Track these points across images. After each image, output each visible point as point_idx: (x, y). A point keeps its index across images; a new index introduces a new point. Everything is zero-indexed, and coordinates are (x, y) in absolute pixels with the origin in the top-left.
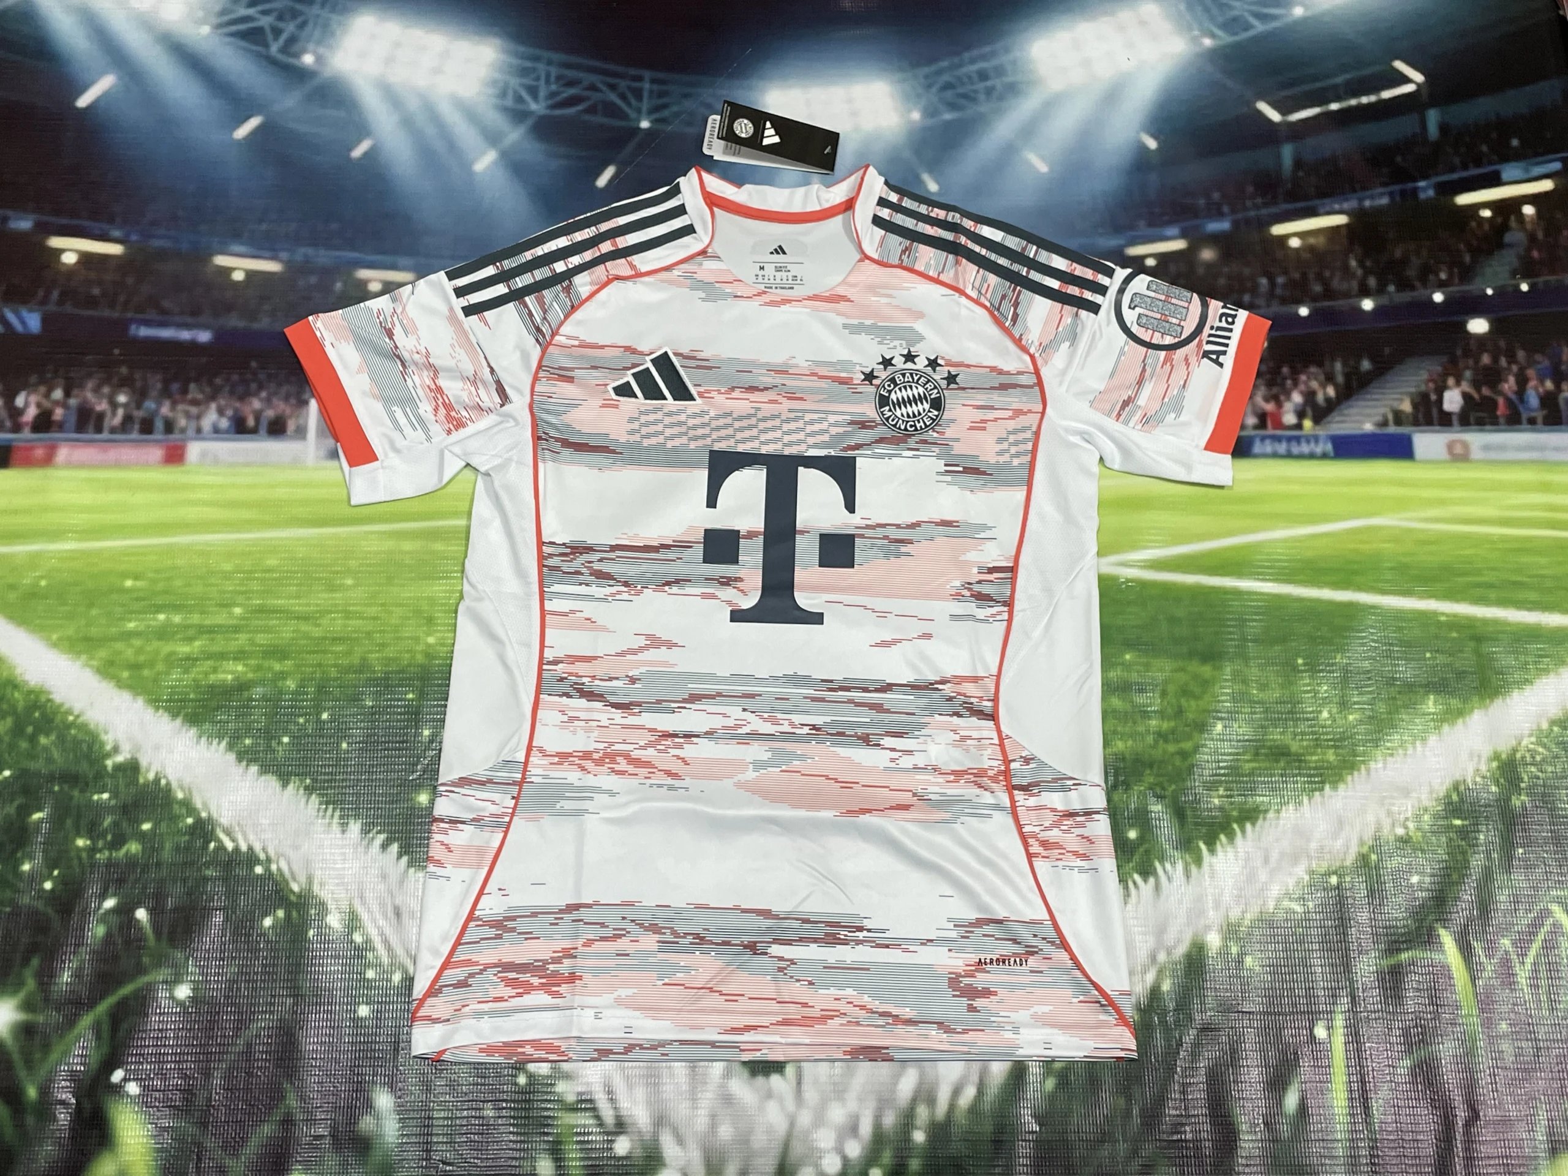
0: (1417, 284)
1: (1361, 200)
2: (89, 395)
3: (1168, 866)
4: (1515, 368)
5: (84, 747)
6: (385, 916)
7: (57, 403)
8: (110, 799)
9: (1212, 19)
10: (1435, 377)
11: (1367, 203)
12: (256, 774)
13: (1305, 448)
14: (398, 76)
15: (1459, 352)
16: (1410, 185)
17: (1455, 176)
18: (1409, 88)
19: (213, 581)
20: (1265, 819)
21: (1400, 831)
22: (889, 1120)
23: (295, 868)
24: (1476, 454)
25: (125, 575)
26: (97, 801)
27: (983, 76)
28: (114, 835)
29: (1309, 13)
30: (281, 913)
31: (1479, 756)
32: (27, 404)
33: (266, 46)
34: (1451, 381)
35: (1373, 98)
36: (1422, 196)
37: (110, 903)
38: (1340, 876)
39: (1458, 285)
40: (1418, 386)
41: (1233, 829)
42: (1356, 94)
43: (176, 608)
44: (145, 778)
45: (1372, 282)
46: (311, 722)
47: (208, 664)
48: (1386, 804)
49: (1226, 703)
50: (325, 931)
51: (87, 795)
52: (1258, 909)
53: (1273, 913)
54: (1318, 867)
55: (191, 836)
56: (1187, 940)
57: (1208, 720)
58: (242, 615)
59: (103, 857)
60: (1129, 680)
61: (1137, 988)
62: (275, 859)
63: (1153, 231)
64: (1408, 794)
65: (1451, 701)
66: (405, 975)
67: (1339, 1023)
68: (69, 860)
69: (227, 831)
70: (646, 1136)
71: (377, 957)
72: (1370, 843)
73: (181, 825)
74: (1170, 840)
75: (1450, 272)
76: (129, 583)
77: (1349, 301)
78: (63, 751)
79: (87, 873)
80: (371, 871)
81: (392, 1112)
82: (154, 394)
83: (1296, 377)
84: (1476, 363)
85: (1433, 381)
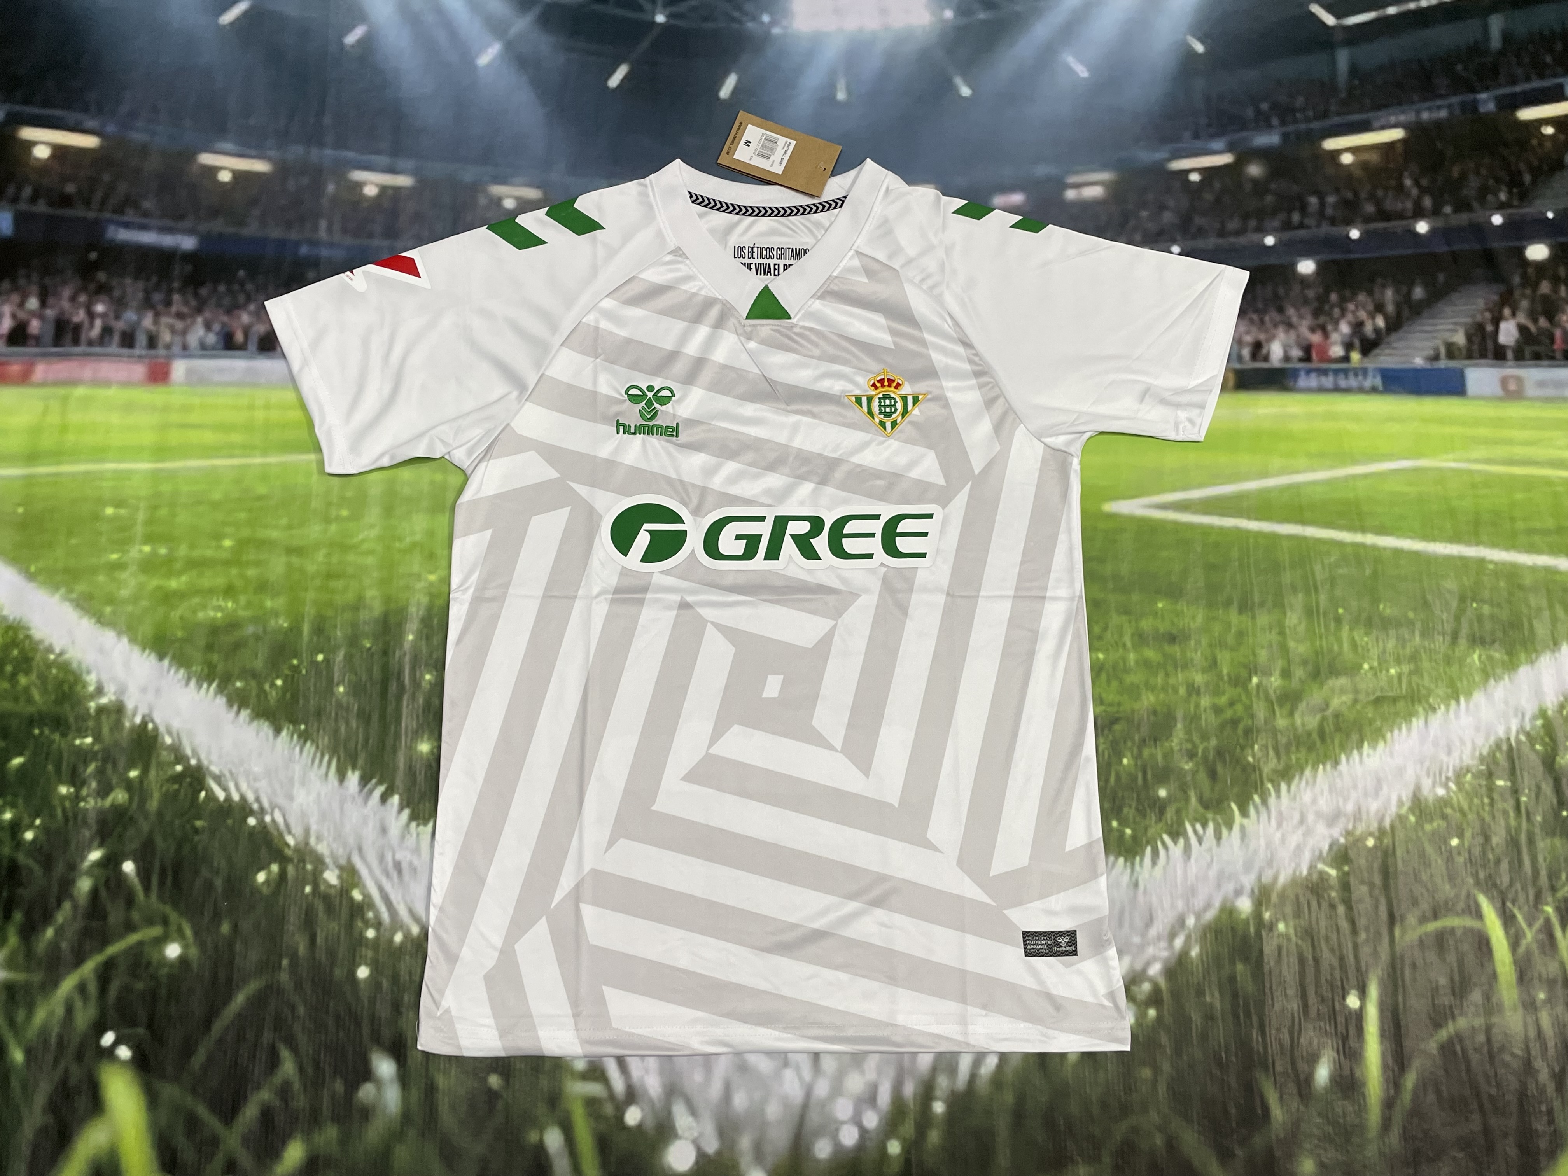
0: (1475, 204)
1: (1418, 112)
2: (66, 304)
3: (1198, 827)
5: (65, 687)
6: (388, 875)
7: (33, 314)
8: (93, 744)
10: (1491, 305)
11: (1425, 116)
12: (248, 719)
13: (1353, 383)
15: (1517, 280)
16: (1469, 97)
17: (1519, 88)
19: (201, 509)
20: (1301, 779)
21: (1441, 792)
22: (909, 1090)
23: (291, 821)
24: (1531, 390)
25: (105, 503)
26: (80, 746)
28: (99, 783)
30: (275, 868)
31: (1523, 715)
34: (1507, 311)
35: (1433, 2)
36: (1482, 109)
37: (95, 855)
38: (1377, 838)
39: (1518, 206)
40: (1473, 316)
41: (1269, 790)
43: (162, 539)
44: (132, 721)
45: (1427, 202)
46: (305, 664)
47: (196, 600)
48: (1427, 764)
49: (1263, 655)
50: (322, 887)
51: (69, 738)
52: (1291, 872)
53: (1306, 879)
54: (1354, 827)
55: (181, 784)
56: (1217, 904)
57: (1244, 673)
58: (232, 548)
59: (88, 806)
60: (1162, 630)
61: (1165, 954)
62: (269, 811)
63: (1198, 144)
64: (1449, 753)
65: (1497, 655)
66: (407, 935)
67: (1373, 991)
68: (52, 809)
69: (218, 779)
70: (658, 1105)
71: (377, 916)
72: (1408, 804)
73: (170, 773)
74: (1201, 800)
75: (1510, 193)
76: (109, 511)
77: (1404, 223)
78: (44, 691)
79: (71, 823)
80: (371, 825)
81: (395, 1079)
82: (134, 304)
83: (1344, 305)
84: (1534, 291)
85: (1489, 310)
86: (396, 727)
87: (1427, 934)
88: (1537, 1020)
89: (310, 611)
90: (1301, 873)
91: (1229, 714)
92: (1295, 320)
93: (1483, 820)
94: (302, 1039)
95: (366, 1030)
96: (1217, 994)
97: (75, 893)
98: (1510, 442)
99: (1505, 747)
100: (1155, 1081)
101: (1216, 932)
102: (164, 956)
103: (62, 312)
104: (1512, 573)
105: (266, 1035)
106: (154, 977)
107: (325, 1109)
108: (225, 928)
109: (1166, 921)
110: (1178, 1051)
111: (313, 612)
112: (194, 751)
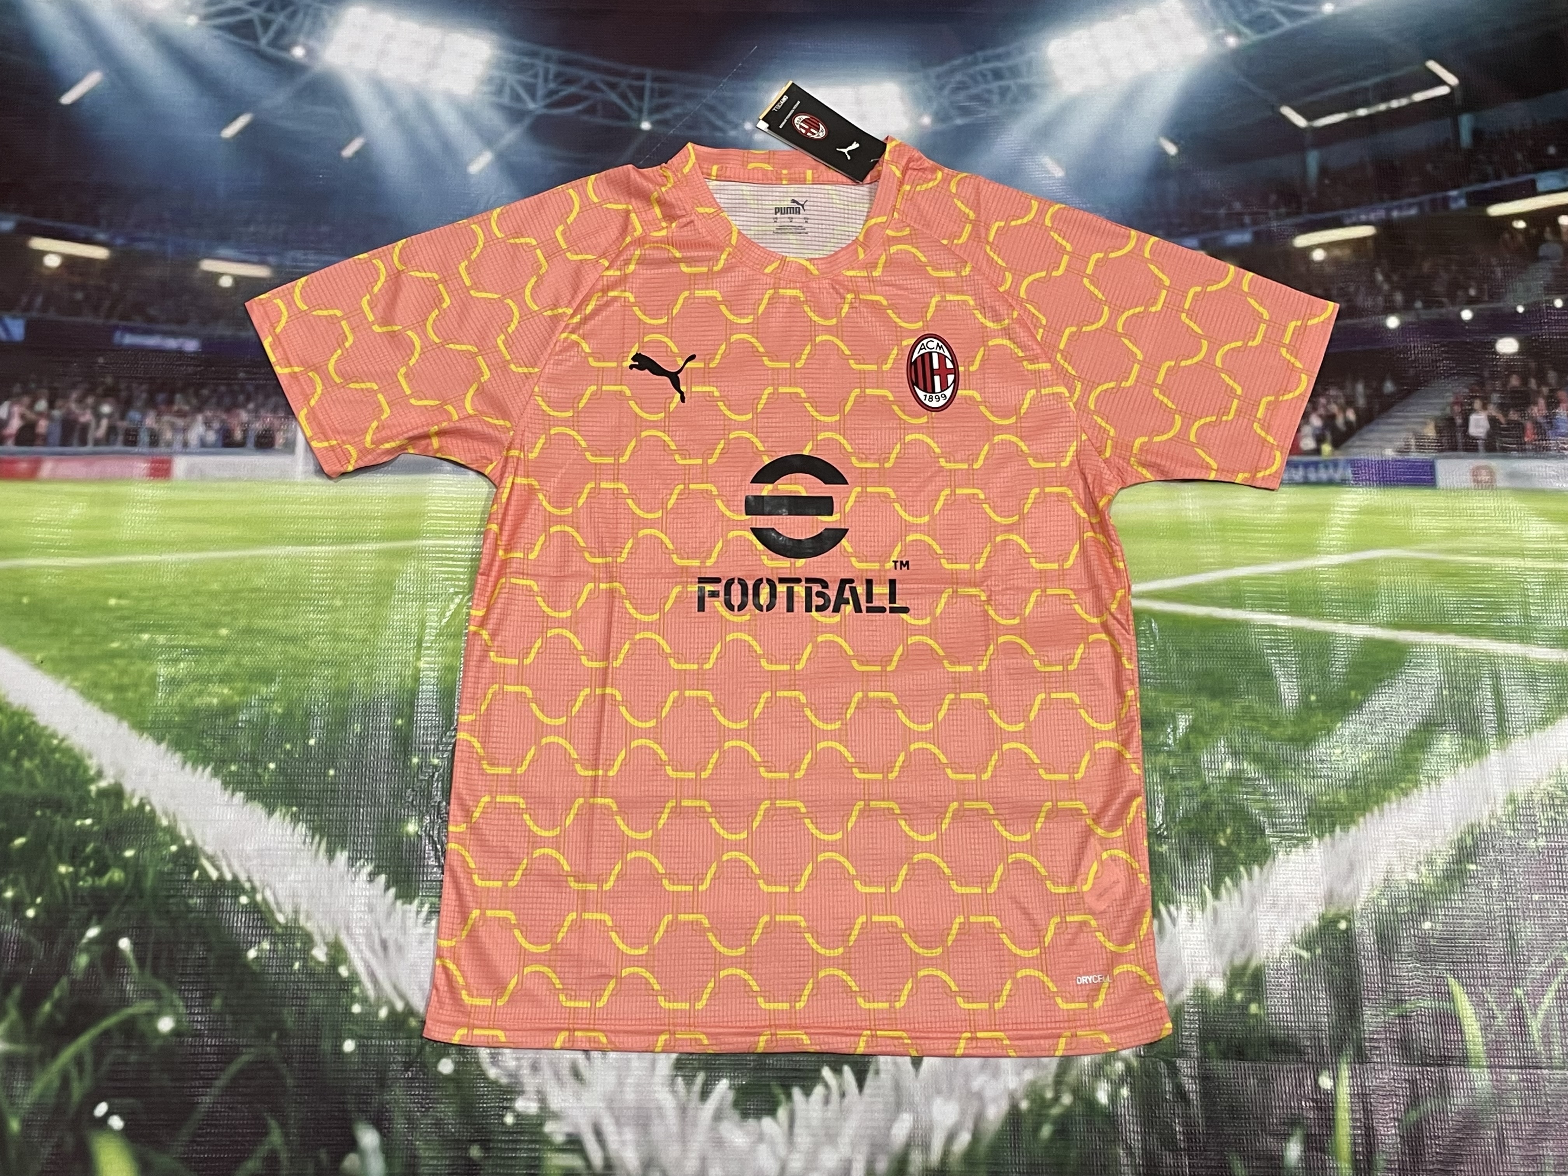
0: (1445, 300)
1: (1389, 210)
2: (73, 406)
3: (1172, 908)
4: (1545, 390)
5: (68, 771)
6: (373, 951)
7: (40, 414)
8: (92, 825)
9: (1238, 17)
11: (1395, 214)
12: (242, 801)
13: (1323, 475)
14: (390, 72)
15: (1486, 373)
16: (1440, 195)
17: (1487, 186)
18: (1443, 91)
19: (199, 600)
20: (1274, 861)
21: (1412, 876)
22: (882, 1166)
23: (281, 900)
24: (1501, 483)
25: (109, 594)
26: (80, 827)
27: (998, 75)
28: (96, 863)
29: (1339, 10)
30: (265, 944)
31: (1495, 799)
32: (10, 415)
33: (256, 39)
34: (1477, 404)
35: (1404, 102)
36: (1454, 206)
37: (93, 932)
38: (1349, 921)
39: (1488, 302)
41: (1239, 871)
42: (1386, 99)
43: (161, 628)
44: (130, 804)
45: (1399, 297)
46: (298, 748)
47: (195, 686)
48: (1399, 848)
50: (311, 964)
51: (70, 820)
52: (1264, 954)
53: (1278, 959)
54: (1327, 910)
55: (175, 864)
56: (1190, 985)
58: (228, 636)
59: (85, 885)
62: (261, 889)
64: (1421, 837)
66: (392, 1012)
67: (1345, 1073)
68: (52, 888)
69: (211, 859)
71: (363, 991)
72: (1380, 888)
73: (165, 853)
74: (1174, 882)
75: (1480, 289)
76: (112, 602)
77: (1374, 318)
78: (47, 775)
79: (71, 900)
80: (359, 902)
81: (378, 1151)
82: (139, 404)
83: (1315, 399)
84: (1504, 385)
85: (1462, 404)
90: (1274, 953)
91: (1203, 797)
94: (290, 1112)
97: (73, 969)
99: (1476, 831)
102: (156, 1031)
103: (69, 412)
104: (1483, 659)
106: (148, 1049)
108: (217, 1002)
112: (189, 831)
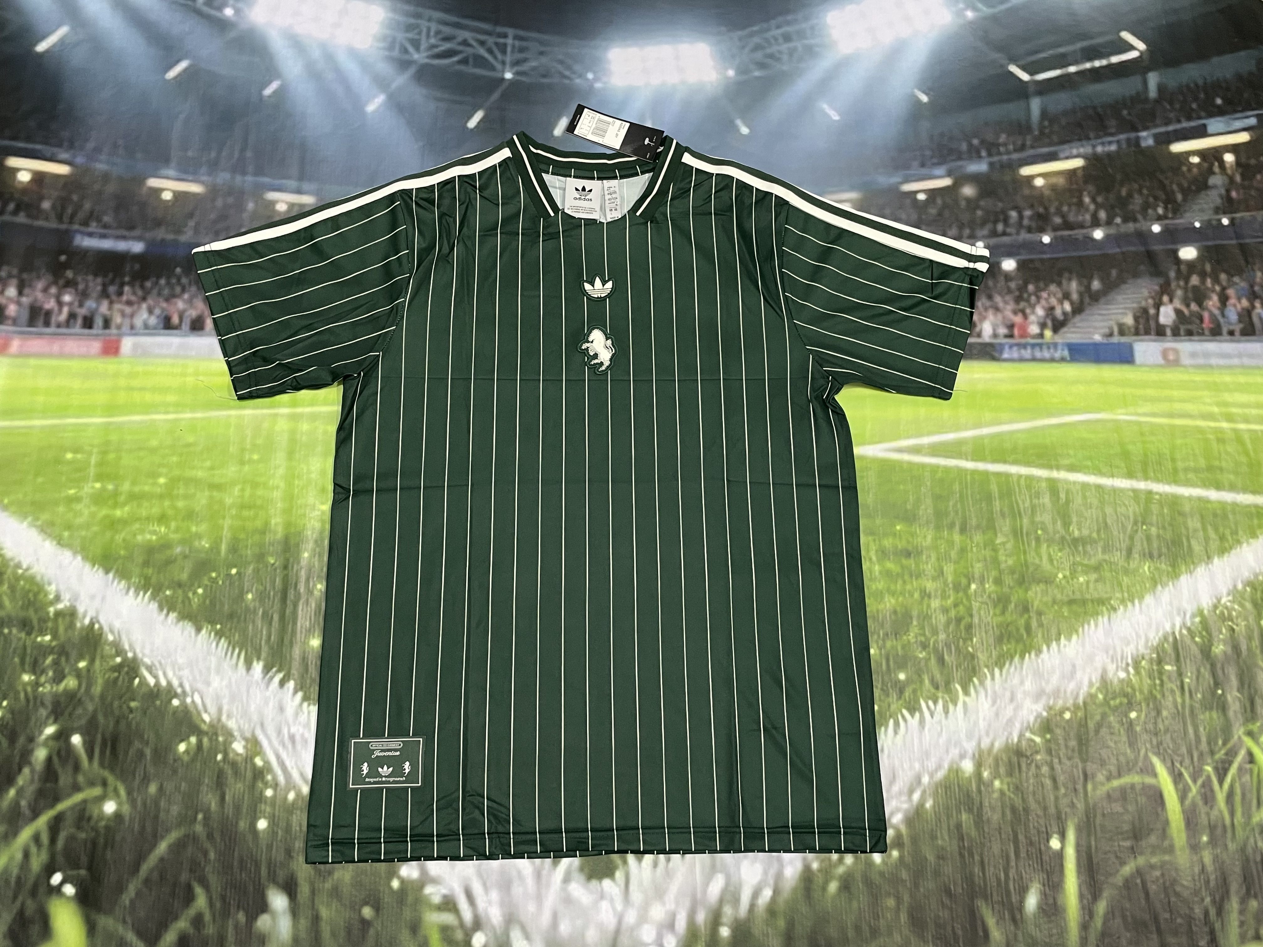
0: (1139, 217)
1: (1094, 147)
2: (39, 295)
3: (931, 703)
4: (1218, 288)
5: (31, 596)
6: (284, 745)
8: (51, 641)
10: (1153, 294)
11: (1099, 149)
12: (175, 620)
13: (1047, 354)
15: (1172, 274)
16: (1133, 135)
17: (1171, 128)
18: (1133, 54)
19: (141, 454)
20: (1011, 664)
21: (1122, 675)
22: (701, 917)
23: (207, 702)
24: (1186, 360)
25: (66, 449)
26: (41, 643)
27: (787, 38)
28: (54, 672)
30: (193, 740)
31: (1185, 614)
34: (1165, 298)
36: (1143, 144)
37: (50, 730)
38: (1072, 712)
39: (1172, 218)
40: (1140, 302)
41: (985, 674)
42: (1090, 59)
43: (110, 478)
44: (82, 622)
45: (1102, 215)
46: (222, 576)
47: (137, 526)
48: (1111, 652)
49: (978, 567)
50: (231, 755)
51: (33, 636)
52: (1004, 739)
53: (1017, 744)
54: (1055, 704)
55: (120, 673)
56: (946, 766)
57: (964, 581)
58: (165, 484)
59: (45, 691)
60: (900, 547)
61: (905, 806)
62: (190, 694)
63: (924, 171)
64: (1128, 644)
65: (1163, 566)
66: (299, 794)
67: (1071, 836)
68: (17, 693)
69: (150, 669)
70: (498, 932)
71: (275, 778)
72: (1098, 685)
73: (111, 663)
74: (932, 681)
75: (1166, 208)
76: (69, 456)
77: (1085, 231)
78: (13, 599)
79: (31, 704)
80: (271, 705)
81: (287, 911)
82: (94, 295)
83: (1039, 294)
84: (1187, 283)
85: (1153, 298)
86: (293, 626)
87: (1114, 789)
88: (1201, 857)
89: (226, 534)
90: (1012, 741)
91: (953, 613)
92: (1001, 305)
93: (1155, 698)
94: (213, 879)
95: (264, 871)
96: (947, 838)
97: (33, 760)
98: (1170, 400)
99: (1171, 639)
100: (898, 909)
101: (946, 787)
102: (101, 811)
103: (36, 300)
104: (1174, 502)
105: (183, 875)
106: (95, 829)
107: (229, 935)
108: (153, 789)
109: (906, 779)
110: (916, 885)
111: (229, 535)
112: (131, 646)
